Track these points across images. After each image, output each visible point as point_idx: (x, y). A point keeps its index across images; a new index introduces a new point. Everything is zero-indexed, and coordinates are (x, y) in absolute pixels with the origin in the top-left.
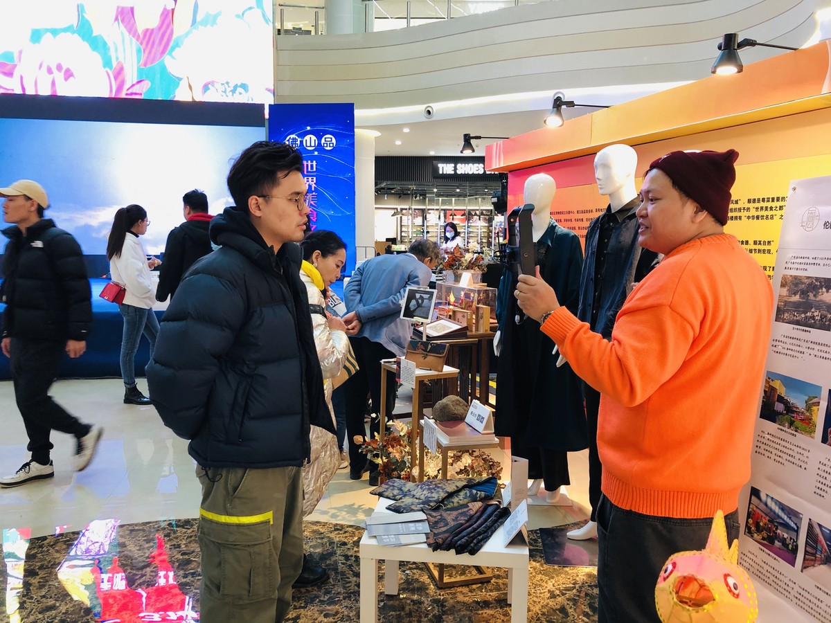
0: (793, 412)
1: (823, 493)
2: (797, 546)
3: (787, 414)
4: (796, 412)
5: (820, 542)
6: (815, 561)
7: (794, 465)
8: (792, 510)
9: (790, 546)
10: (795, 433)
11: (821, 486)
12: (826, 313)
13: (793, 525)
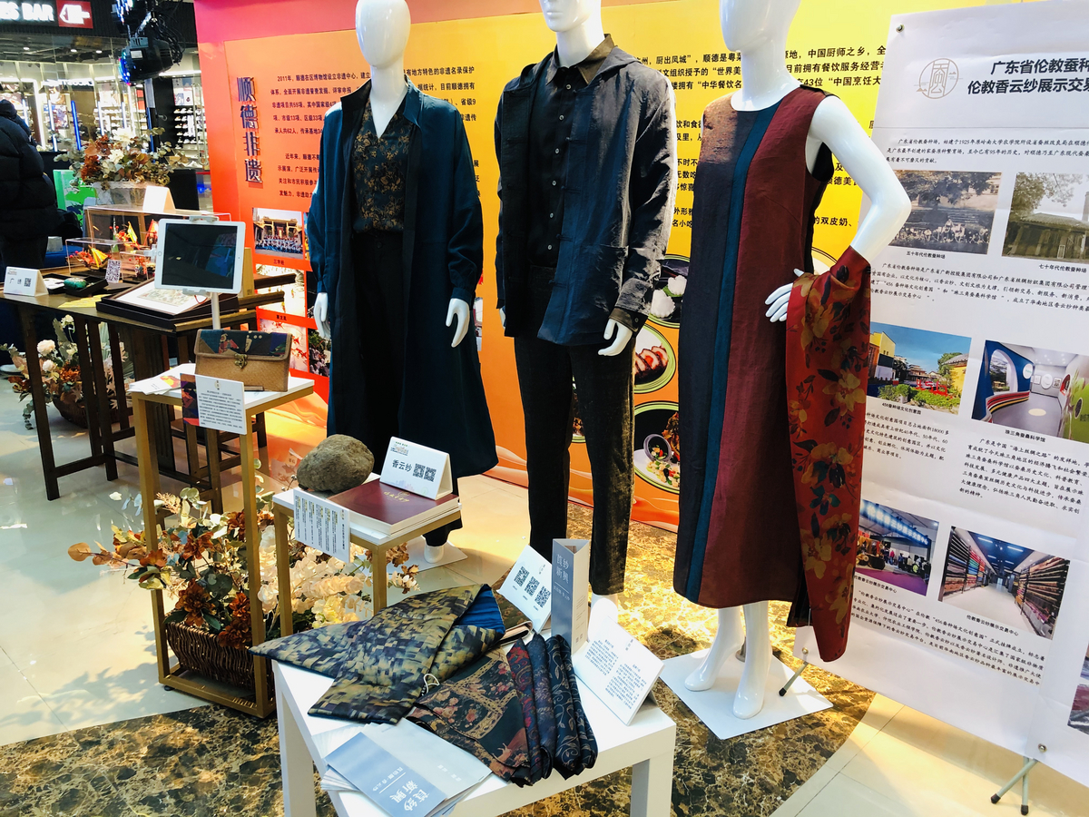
0: (913, 378)
1: (976, 489)
2: (928, 568)
3: (901, 381)
4: (919, 378)
5: (975, 557)
6: (965, 582)
7: (919, 455)
8: (916, 518)
9: (915, 568)
10: (917, 408)
11: (972, 480)
12: (978, 226)
13: (919, 538)
